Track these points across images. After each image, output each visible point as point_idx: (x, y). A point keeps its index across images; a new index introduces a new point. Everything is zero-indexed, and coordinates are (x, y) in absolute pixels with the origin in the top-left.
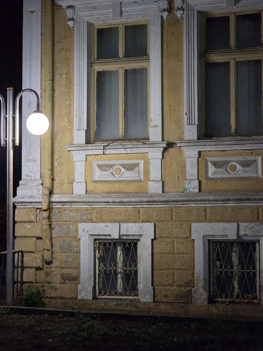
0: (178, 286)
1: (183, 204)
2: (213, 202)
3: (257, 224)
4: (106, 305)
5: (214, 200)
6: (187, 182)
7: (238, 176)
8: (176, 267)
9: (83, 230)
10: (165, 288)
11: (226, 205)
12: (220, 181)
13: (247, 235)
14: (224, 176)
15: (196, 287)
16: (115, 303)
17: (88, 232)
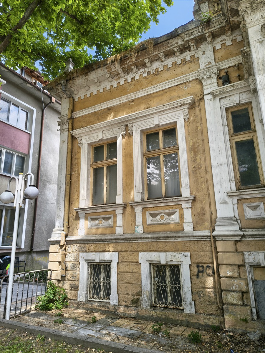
0: (132, 295)
1: (134, 241)
2: (151, 239)
3: (178, 253)
4: (92, 306)
5: (151, 238)
6: (136, 227)
7: (166, 222)
8: (131, 282)
9: (82, 257)
10: (125, 296)
11: (159, 241)
12: (155, 226)
13: (172, 261)
14: (158, 223)
15: (143, 296)
16: (96, 305)
17: (84, 258)
